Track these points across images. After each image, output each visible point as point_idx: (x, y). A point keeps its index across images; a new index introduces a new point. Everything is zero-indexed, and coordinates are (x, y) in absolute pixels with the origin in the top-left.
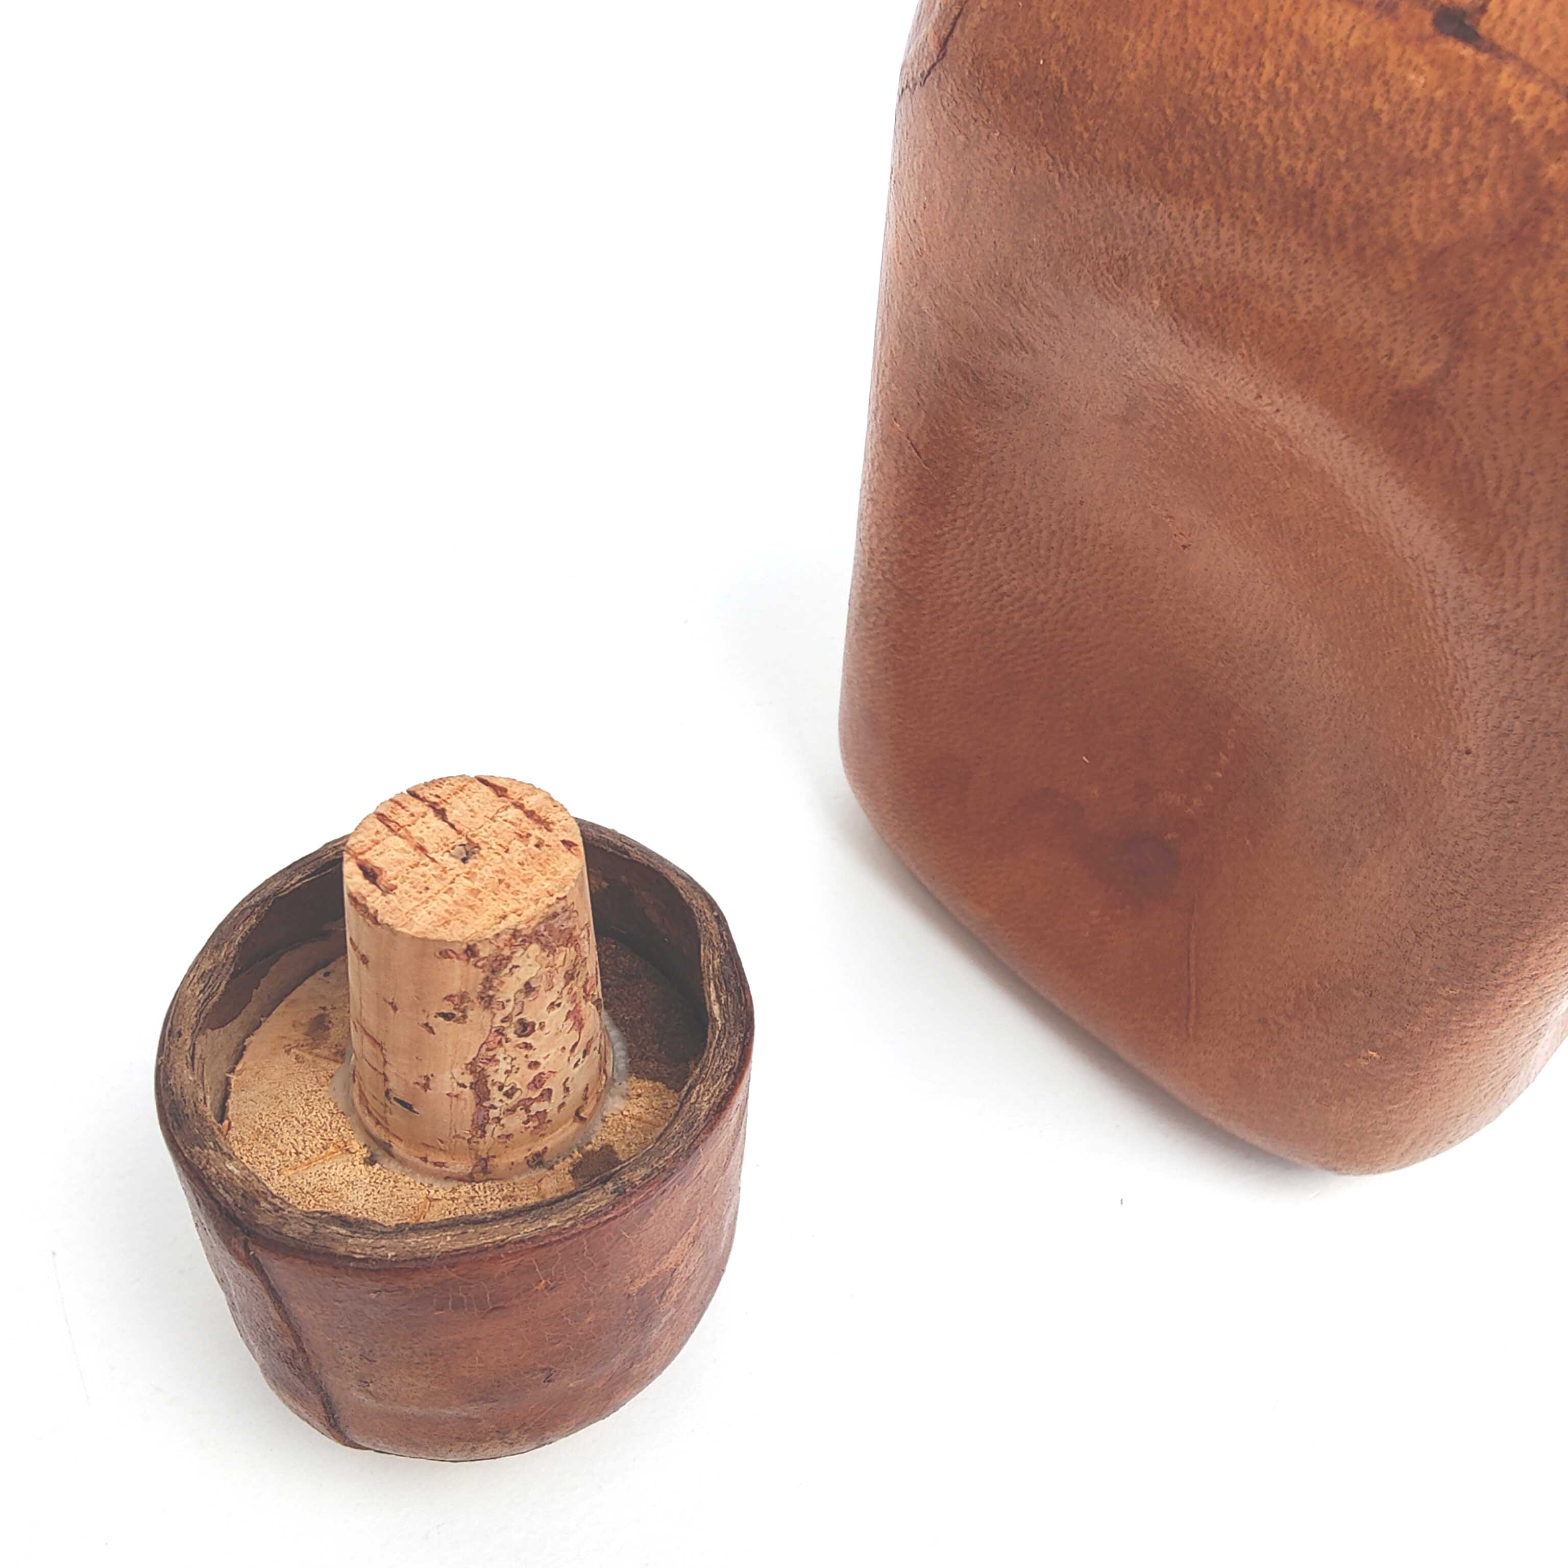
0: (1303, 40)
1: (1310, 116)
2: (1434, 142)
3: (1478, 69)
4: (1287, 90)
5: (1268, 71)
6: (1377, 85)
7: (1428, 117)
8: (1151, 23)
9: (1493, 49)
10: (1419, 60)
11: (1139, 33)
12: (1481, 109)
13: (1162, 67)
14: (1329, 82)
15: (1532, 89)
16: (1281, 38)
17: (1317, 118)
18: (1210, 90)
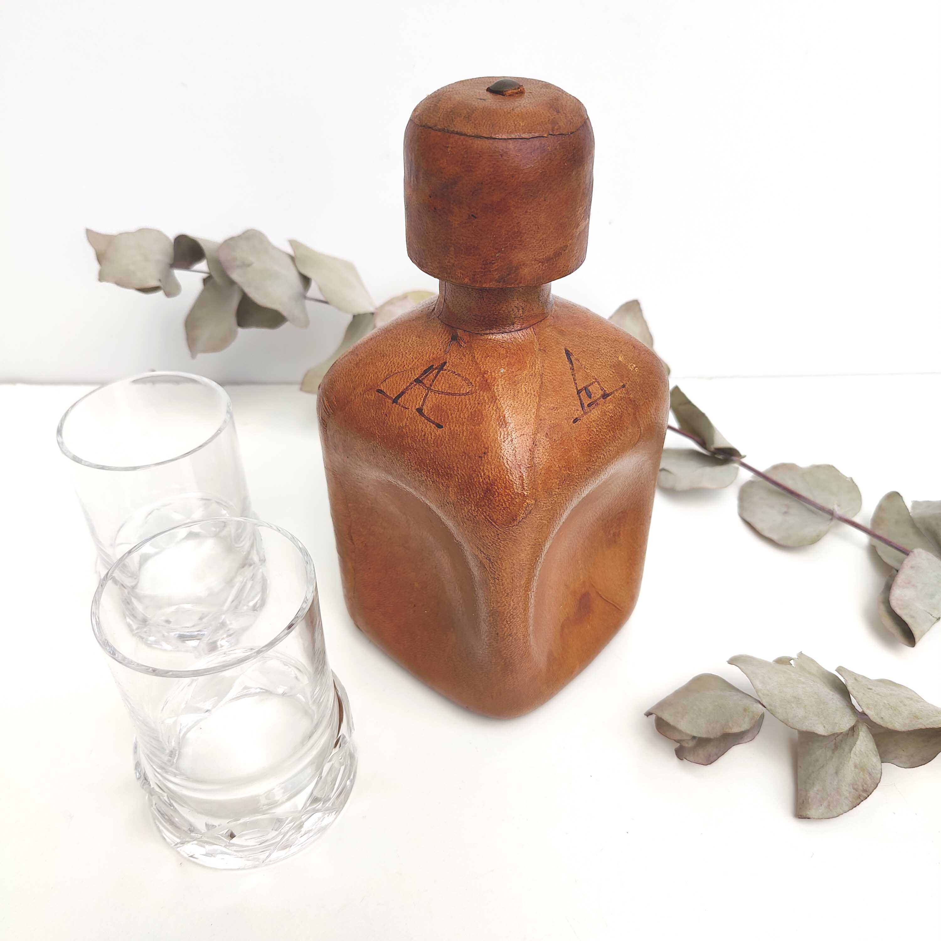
0: (594, 421)
1: (605, 427)
2: (620, 410)
3: (613, 397)
4: (599, 429)
5: (595, 430)
6: (608, 413)
7: (616, 409)
8: (574, 447)
9: (612, 393)
10: (608, 405)
11: (573, 450)
12: (619, 401)
13: (581, 449)
14: (603, 421)
15: (619, 391)
16: (591, 424)
17: (606, 426)
18: (591, 442)
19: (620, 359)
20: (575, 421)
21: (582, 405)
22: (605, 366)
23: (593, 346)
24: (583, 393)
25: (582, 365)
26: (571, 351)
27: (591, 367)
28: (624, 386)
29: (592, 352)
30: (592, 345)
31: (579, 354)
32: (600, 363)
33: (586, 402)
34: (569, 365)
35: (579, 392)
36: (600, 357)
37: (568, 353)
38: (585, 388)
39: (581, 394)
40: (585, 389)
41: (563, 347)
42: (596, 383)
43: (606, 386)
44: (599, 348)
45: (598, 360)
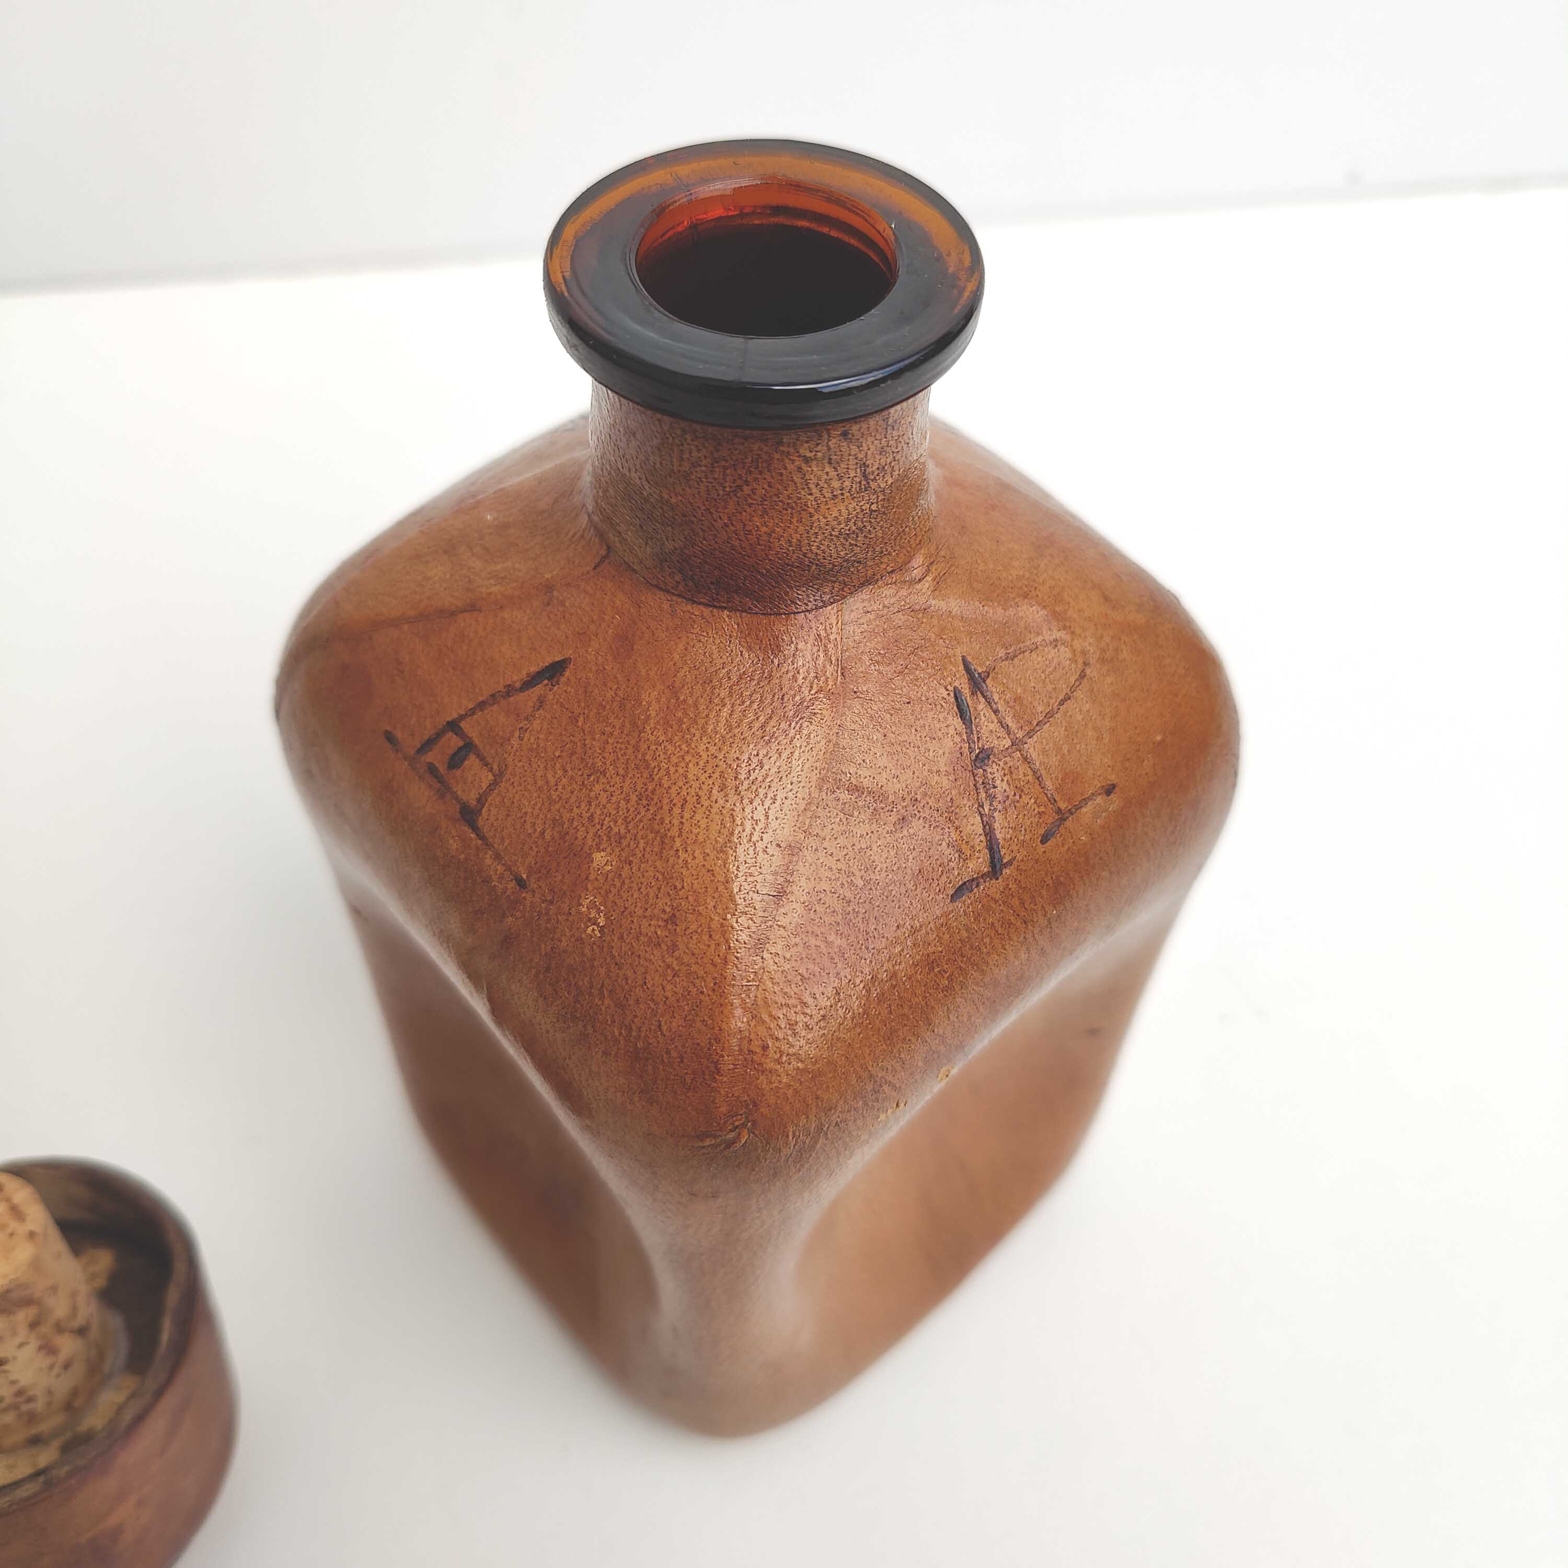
9: (484, 839)
15: (500, 868)
19: (599, 858)
20: (389, 737)
21: (427, 745)
22: (552, 802)
23: (603, 750)
24: (453, 742)
25: (527, 719)
26: (563, 679)
27: (531, 750)
28: (521, 883)
29: (579, 750)
30: (609, 748)
31: (562, 705)
32: (552, 781)
33: (437, 757)
34: (517, 678)
35: (453, 726)
36: (572, 778)
37: (554, 671)
38: (468, 747)
39: (450, 734)
40: (465, 746)
41: (569, 653)
42: (491, 777)
43: (494, 811)
44: (604, 773)
45: (560, 773)
